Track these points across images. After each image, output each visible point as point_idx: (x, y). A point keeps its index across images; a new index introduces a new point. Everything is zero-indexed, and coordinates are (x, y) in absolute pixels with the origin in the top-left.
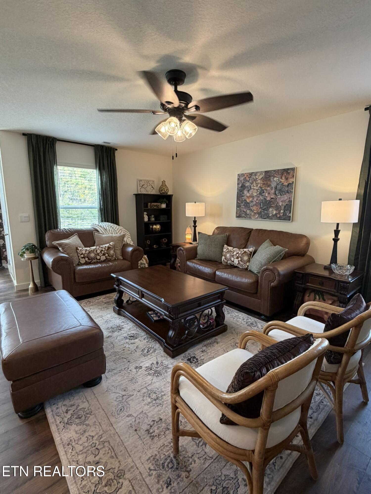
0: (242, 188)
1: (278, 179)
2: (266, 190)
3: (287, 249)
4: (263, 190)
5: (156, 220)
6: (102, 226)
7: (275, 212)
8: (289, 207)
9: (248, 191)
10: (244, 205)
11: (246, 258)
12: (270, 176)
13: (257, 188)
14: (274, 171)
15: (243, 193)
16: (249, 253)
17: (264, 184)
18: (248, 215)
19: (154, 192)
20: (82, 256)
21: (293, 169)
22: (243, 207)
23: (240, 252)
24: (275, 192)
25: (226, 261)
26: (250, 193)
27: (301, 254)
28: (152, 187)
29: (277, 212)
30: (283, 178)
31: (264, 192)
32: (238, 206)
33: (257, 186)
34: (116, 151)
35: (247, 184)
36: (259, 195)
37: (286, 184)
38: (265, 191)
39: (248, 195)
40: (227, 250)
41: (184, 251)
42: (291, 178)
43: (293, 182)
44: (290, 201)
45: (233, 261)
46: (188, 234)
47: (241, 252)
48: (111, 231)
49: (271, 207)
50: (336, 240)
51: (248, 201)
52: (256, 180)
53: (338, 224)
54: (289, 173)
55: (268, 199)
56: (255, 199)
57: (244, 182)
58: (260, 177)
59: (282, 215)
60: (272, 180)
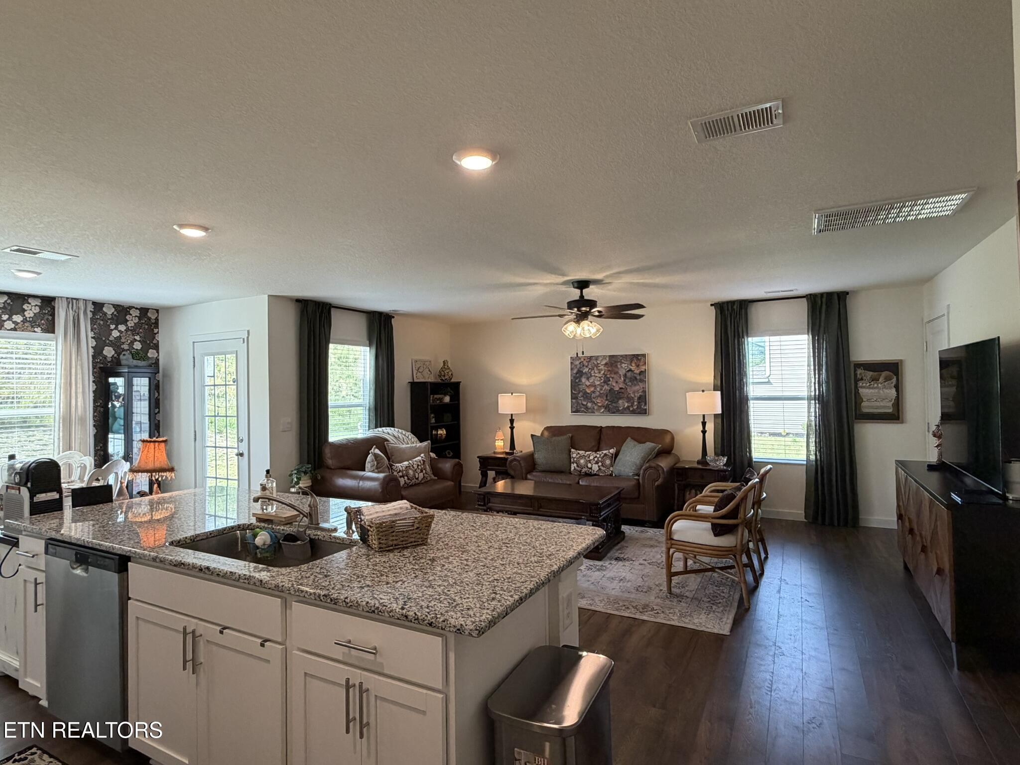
0: (578, 376)
1: (626, 365)
2: (613, 378)
3: (660, 446)
4: (608, 378)
5: (436, 422)
6: (390, 433)
7: (626, 405)
8: (643, 399)
9: (588, 379)
10: (582, 396)
11: (608, 462)
12: (616, 362)
13: (600, 375)
14: (622, 356)
15: (580, 381)
16: (611, 455)
17: (609, 370)
18: (590, 409)
19: (431, 379)
20: (401, 474)
21: (644, 356)
22: (582, 398)
23: (598, 456)
24: (625, 380)
25: (579, 469)
26: (591, 381)
27: (667, 451)
28: (429, 370)
29: (630, 405)
30: (633, 365)
31: (609, 381)
32: (574, 397)
33: (600, 373)
34: (393, 319)
35: (586, 370)
36: (603, 384)
37: (637, 371)
38: (611, 379)
39: (588, 383)
40: (579, 456)
41: (521, 462)
42: (643, 365)
43: (646, 370)
44: (644, 392)
45: (591, 468)
46: (498, 440)
47: (600, 455)
48: (405, 440)
49: (620, 398)
50: (704, 432)
51: (589, 392)
52: (597, 366)
53: (704, 416)
54: (640, 360)
55: (617, 389)
56: (598, 389)
57: (580, 368)
58: (604, 362)
59: (635, 407)
60: (619, 366)
